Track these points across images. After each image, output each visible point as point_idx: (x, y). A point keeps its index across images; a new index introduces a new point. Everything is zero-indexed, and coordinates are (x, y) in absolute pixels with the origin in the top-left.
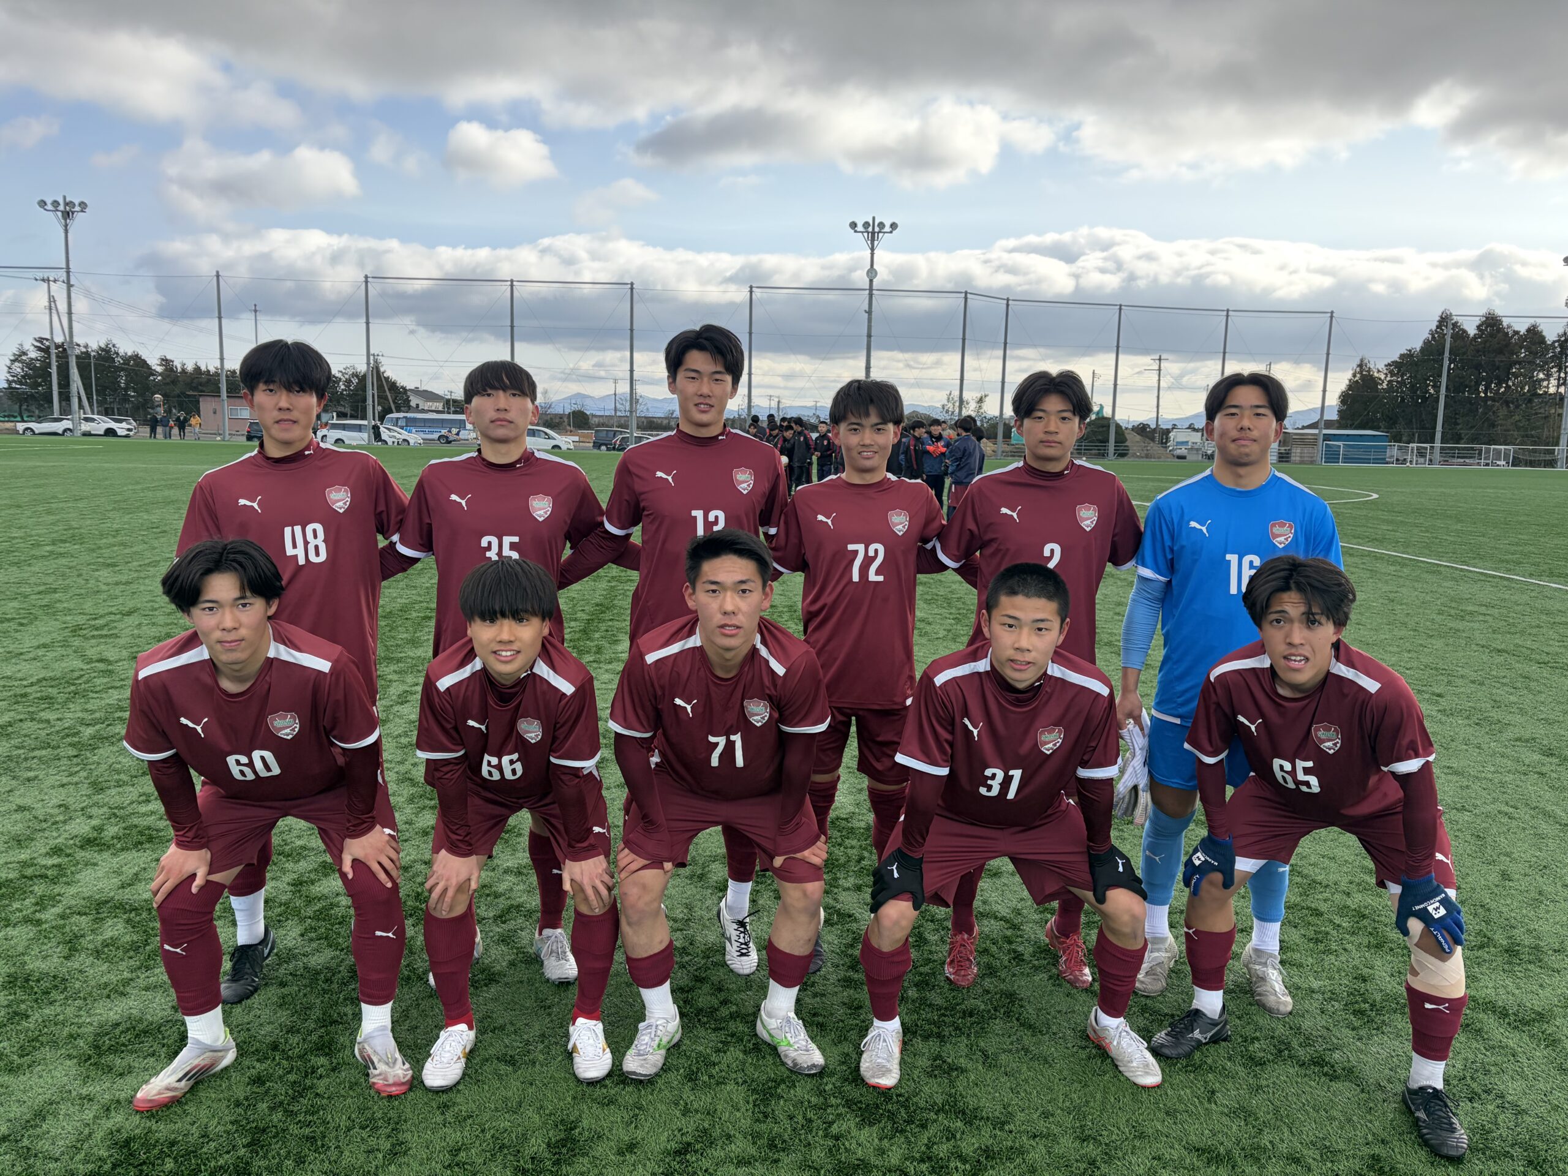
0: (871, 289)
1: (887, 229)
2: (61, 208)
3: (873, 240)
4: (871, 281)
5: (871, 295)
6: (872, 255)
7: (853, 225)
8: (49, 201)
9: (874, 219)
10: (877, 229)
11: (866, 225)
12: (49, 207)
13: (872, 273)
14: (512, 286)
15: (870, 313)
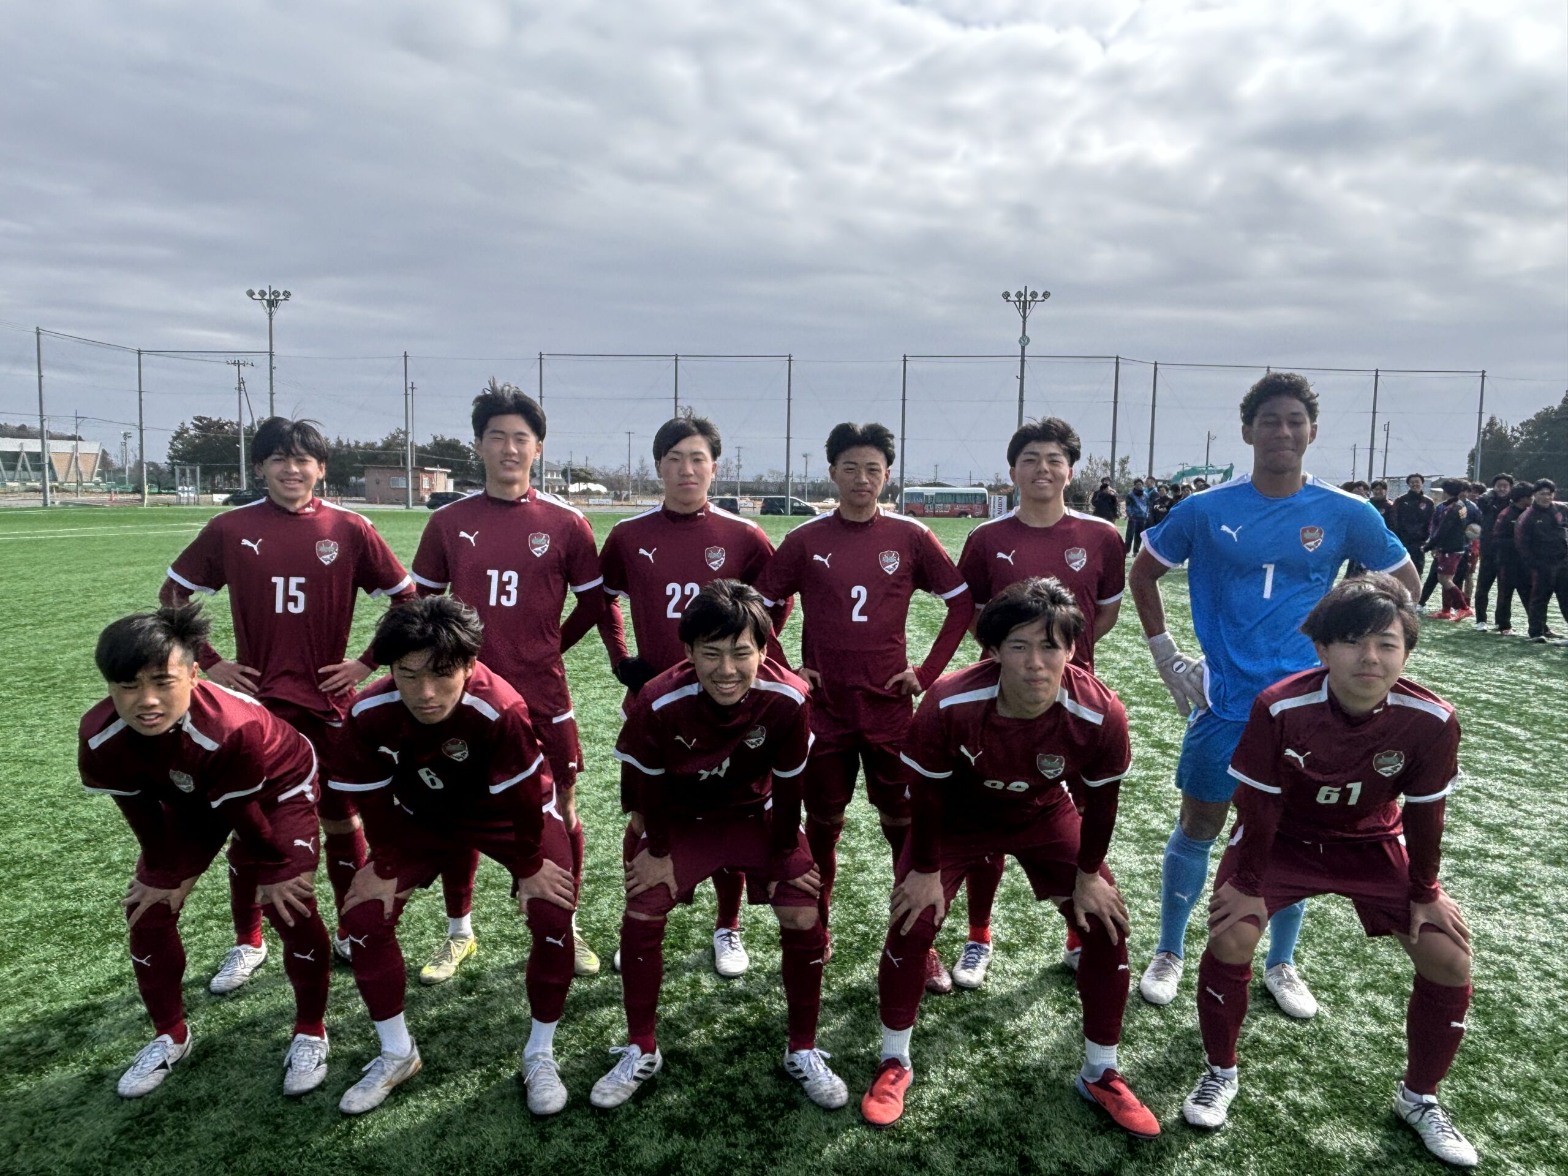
0: (1023, 356)
1: (1040, 298)
2: (267, 297)
3: (1025, 309)
4: (1023, 349)
5: (1023, 361)
6: (1024, 322)
7: (1006, 295)
8: (257, 292)
9: (1027, 289)
10: (1029, 298)
11: (1019, 294)
12: (257, 296)
13: (1024, 340)
14: (676, 360)
15: (1022, 378)
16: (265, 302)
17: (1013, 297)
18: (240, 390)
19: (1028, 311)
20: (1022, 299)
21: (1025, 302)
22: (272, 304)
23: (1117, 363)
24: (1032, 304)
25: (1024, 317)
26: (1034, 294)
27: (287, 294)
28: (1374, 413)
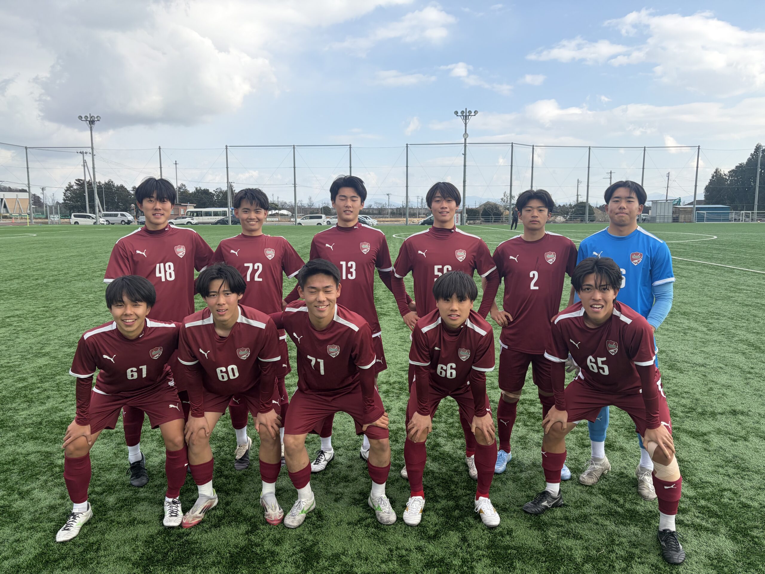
0: (465, 143)
1: (473, 114)
2: (89, 119)
4: (465, 139)
5: (465, 146)
6: (466, 126)
7: (456, 113)
8: (83, 117)
10: (468, 114)
11: (462, 112)
12: (83, 119)
13: (466, 135)
14: (294, 148)
15: (465, 154)
16: (88, 122)
17: (459, 114)
18: (84, 166)
19: (467, 121)
20: (464, 114)
21: (466, 116)
22: (91, 123)
23: (512, 146)
24: (470, 117)
25: (466, 124)
28: (643, 168)
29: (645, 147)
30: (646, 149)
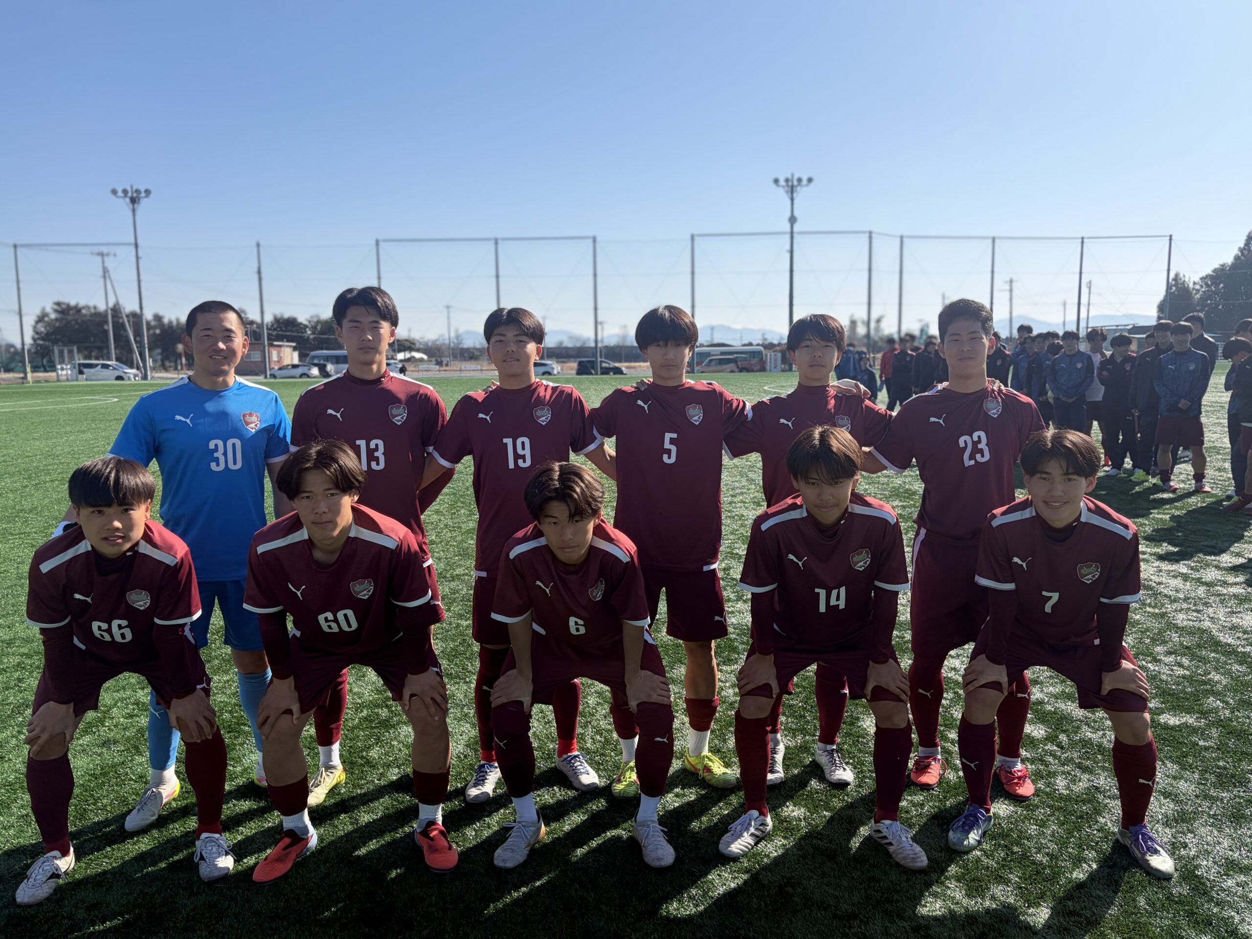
0: (792, 233)
1: (805, 182)
2: (130, 195)
3: (792, 192)
4: (792, 226)
5: (792, 238)
6: (792, 204)
7: (776, 181)
8: (120, 190)
9: (793, 175)
10: (795, 183)
11: (787, 180)
12: (120, 194)
13: (793, 220)
14: (496, 243)
15: (791, 252)
16: (128, 200)
17: (782, 182)
18: (104, 277)
19: (795, 195)
20: (790, 184)
21: (792, 187)
22: (134, 201)
23: (870, 237)
24: (799, 188)
25: (792, 200)
26: (800, 180)
27: (148, 192)
28: (1081, 273)
29: (1083, 238)
30: (1085, 240)
